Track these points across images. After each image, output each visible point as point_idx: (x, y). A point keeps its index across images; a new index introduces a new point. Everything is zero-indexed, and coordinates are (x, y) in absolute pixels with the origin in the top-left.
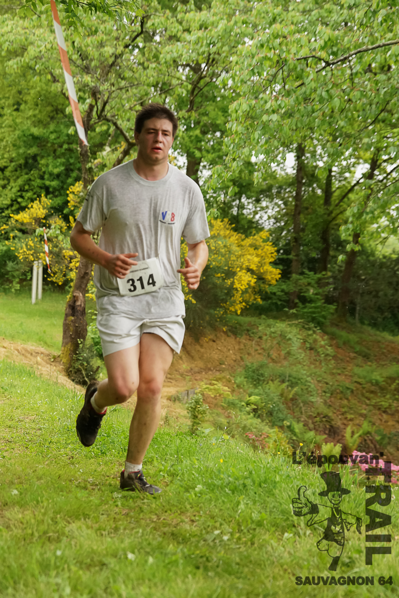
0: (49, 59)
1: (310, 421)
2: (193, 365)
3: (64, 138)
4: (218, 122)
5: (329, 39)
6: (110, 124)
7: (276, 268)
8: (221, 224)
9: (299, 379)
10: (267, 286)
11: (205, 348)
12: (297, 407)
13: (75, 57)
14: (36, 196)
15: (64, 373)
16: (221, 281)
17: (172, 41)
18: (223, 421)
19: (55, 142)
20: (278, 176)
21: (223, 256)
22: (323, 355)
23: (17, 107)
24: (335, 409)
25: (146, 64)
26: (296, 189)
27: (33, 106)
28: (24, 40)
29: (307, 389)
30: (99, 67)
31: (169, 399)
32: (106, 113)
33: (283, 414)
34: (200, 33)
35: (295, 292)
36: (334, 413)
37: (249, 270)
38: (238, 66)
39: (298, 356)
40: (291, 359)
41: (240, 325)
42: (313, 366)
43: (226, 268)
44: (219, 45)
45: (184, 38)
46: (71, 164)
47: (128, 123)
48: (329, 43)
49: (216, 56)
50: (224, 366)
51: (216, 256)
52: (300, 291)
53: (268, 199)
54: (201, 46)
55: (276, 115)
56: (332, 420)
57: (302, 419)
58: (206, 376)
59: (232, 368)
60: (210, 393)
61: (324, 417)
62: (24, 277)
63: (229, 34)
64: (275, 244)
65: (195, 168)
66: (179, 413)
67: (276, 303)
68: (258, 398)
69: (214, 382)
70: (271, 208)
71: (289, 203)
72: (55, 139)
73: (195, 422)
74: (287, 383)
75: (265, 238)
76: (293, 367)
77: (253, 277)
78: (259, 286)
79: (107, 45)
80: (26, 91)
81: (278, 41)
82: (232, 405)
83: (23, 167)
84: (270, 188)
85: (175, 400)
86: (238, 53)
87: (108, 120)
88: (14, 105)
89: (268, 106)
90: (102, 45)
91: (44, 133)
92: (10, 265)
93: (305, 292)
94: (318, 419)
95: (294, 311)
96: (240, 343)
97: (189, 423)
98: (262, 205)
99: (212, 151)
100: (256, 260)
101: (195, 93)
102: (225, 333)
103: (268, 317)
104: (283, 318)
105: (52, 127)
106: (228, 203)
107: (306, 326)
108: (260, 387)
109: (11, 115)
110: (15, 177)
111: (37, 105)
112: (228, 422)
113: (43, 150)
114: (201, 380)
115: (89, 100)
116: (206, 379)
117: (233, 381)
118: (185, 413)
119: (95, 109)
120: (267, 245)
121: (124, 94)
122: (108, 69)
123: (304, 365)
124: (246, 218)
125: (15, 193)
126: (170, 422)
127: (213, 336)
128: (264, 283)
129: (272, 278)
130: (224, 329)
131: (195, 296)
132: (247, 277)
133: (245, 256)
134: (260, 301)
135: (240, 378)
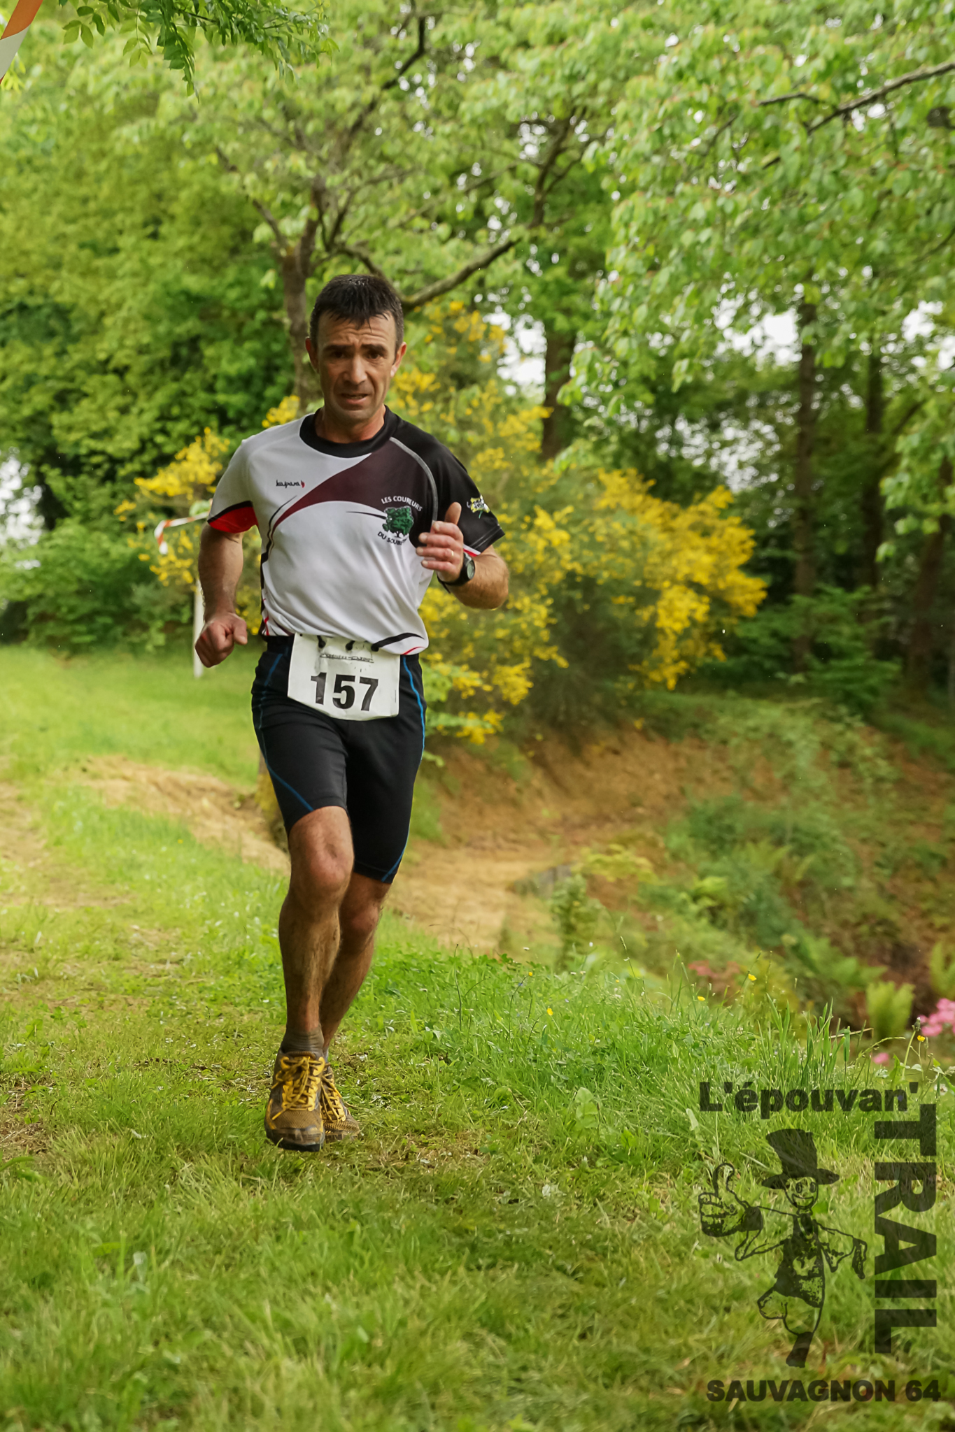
0: (212, 121)
1: (847, 934)
2: (569, 811)
3: (256, 299)
5: (837, 56)
6: (356, 260)
7: (756, 578)
8: (622, 481)
9: (818, 837)
10: (735, 622)
11: (597, 770)
12: (814, 900)
13: (268, 114)
14: (195, 430)
15: (266, 834)
16: (626, 613)
17: (490, 70)
18: (638, 937)
19: (238, 305)
20: (759, 369)
21: (630, 554)
22: (869, 781)
24: (904, 904)
26: (797, 395)
27: (188, 227)
28: (152, 80)
29: (834, 859)
30: (325, 135)
31: (512, 888)
32: (343, 237)
33: (780, 918)
34: (547, 53)
35: (803, 636)
36: (904, 914)
37: (692, 585)
39: (811, 782)
40: (796, 790)
41: (677, 714)
42: (848, 806)
43: (638, 583)
44: (591, 77)
45: (515, 63)
46: (278, 355)
47: (398, 259)
48: (836, 64)
49: (590, 102)
50: (640, 810)
51: (611, 556)
52: (816, 633)
53: (736, 422)
56: (899, 930)
57: (827, 930)
58: (600, 834)
59: (660, 814)
60: (605, 873)
61: (880, 923)
62: (175, 617)
63: (613, 53)
64: (747, 523)
65: (563, 358)
66: (534, 922)
67: (760, 666)
68: (718, 880)
69: (615, 847)
70: (744, 441)
71: (786, 431)
72: (238, 299)
73: (569, 942)
74: (788, 847)
75: (724, 507)
76: (801, 808)
77: (700, 602)
78: (717, 621)
79: (340, 85)
80: (172, 193)
81: (716, 63)
82: (660, 900)
83: (167, 364)
84: (742, 396)
85: (523, 893)
86: (630, 94)
87: (350, 255)
88: (145, 225)
89: (697, 210)
90: (329, 83)
91: (213, 288)
92: (140, 593)
93: (829, 636)
94: (864, 928)
95: (797, 678)
96: (676, 755)
97: (556, 942)
98: (723, 437)
100: (707, 560)
101: (548, 184)
102: (643, 733)
103: (742, 692)
104: (778, 696)
105: (231, 273)
106: (646, 434)
107: (830, 713)
108: (725, 858)
109: (136, 248)
110: (149, 388)
111: (197, 223)
112: (649, 941)
113: (211, 324)
114: (587, 843)
115: (307, 212)
116: (599, 840)
117: (661, 845)
118: (545, 920)
119: (319, 230)
120: (732, 525)
121: (383, 195)
122: (345, 138)
123: (826, 804)
124: (689, 467)
125: (148, 425)
126: (514, 942)
127: (613, 742)
128: (729, 615)
129: (747, 602)
130: (638, 724)
131: (569, 649)
132: (687, 600)
133: (682, 554)
134: (719, 656)
135: (679, 836)
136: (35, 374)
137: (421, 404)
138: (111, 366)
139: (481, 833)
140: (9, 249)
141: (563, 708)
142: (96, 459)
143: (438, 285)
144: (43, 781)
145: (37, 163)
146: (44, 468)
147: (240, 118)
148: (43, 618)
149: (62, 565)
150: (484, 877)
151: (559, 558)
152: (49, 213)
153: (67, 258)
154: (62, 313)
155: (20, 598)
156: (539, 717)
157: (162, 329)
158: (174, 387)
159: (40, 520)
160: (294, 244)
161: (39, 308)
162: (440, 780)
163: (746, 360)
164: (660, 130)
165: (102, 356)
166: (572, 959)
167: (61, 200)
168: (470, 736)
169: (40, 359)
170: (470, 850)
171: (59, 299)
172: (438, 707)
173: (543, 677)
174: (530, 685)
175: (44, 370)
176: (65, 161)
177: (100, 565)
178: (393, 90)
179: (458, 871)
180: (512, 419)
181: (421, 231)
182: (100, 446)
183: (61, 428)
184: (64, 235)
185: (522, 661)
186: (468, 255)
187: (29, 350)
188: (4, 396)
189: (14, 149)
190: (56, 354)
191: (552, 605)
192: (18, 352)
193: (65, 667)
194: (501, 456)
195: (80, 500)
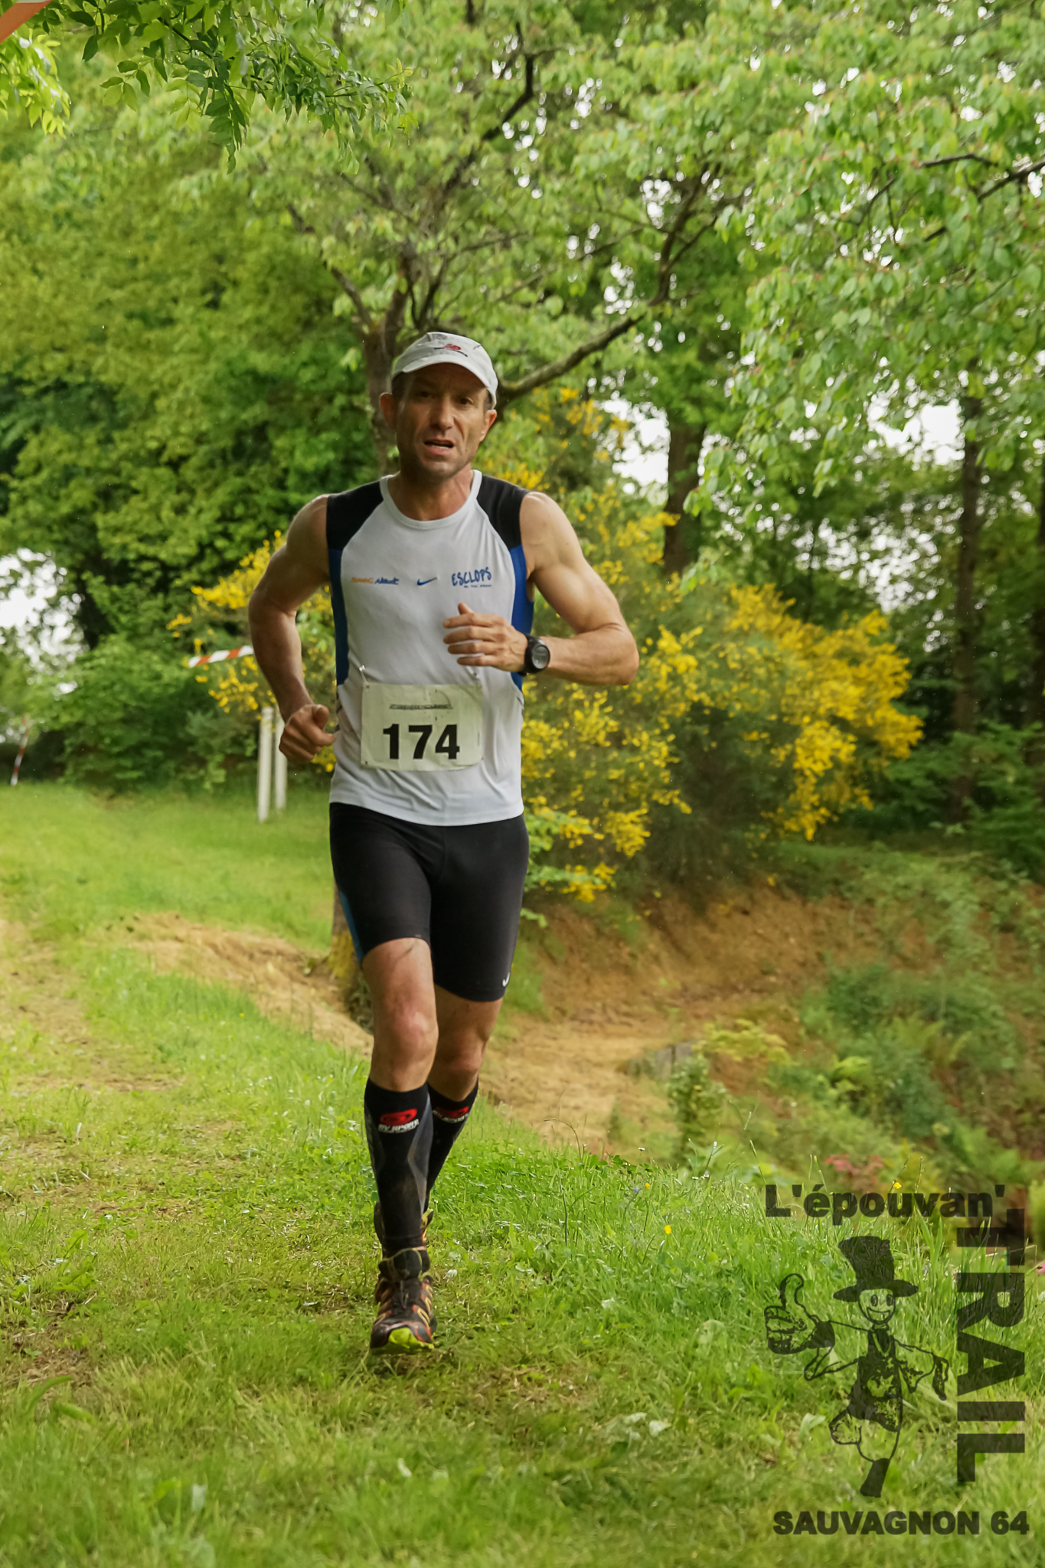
0: (283, 173)
1: (1007, 1123)
2: (689, 979)
3: (335, 379)
5: (1012, 110)
7: (909, 714)
8: (758, 598)
9: (976, 1011)
10: (886, 763)
11: (723, 932)
12: (970, 1083)
13: (350, 167)
14: (262, 533)
15: (339, 1005)
16: (759, 751)
17: (609, 119)
18: (768, 1126)
19: (313, 388)
20: (915, 468)
21: (764, 684)
22: (1036, 947)
26: (959, 499)
27: (254, 296)
29: (995, 1037)
30: (416, 192)
31: (623, 1069)
32: (436, 312)
33: (931, 1104)
34: (676, 101)
35: (963, 778)
37: (834, 720)
38: (768, 185)
39: (969, 949)
40: (951, 957)
41: (817, 868)
42: (1010, 976)
43: (774, 717)
44: (727, 129)
45: (637, 111)
46: (357, 447)
47: (501, 337)
48: (1011, 120)
50: (773, 979)
51: (744, 686)
52: (978, 777)
53: (889, 529)
54: (680, 134)
55: (868, 311)
57: (984, 1118)
58: (725, 1007)
59: (794, 983)
60: (731, 1052)
62: (235, 750)
63: (752, 101)
64: (902, 650)
65: (687, 452)
66: (649, 1107)
67: (912, 810)
68: (861, 1061)
69: (743, 1022)
70: (897, 553)
71: (946, 541)
72: (313, 381)
73: (688, 1132)
74: (941, 1023)
75: (875, 632)
76: (957, 978)
77: (844, 740)
78: (865, 763)
79: (436, 134)
80: (235, 253)
81: (873, 117)
82: (793, 1082)
83: (230, 456)
84: (896, 499)
85: (637, 1073)
88: (204, 292)
89: (849, 288)
90: (422, 131)
91: (285, 367)
92: (197, 721)
93: (992, 778)
94: (1027, 1116)
95: (957, 828)
96: (815, 915)
97: (674, 1131)
98: (873, 547)
100: (854, 692)
101: (673, 253)
102: (777, 889)
103: (891, 845)
104: (935, 848)
105: (305, 350)
106: (784, 542)
108: (869, 1035)
109: (195, 320)
110: (208, 484)
111: (264, 290)
112: (779, 1130)
113: (281, 410)
114: (711, 1017)
115: (394, 281)
116: (724, 1014)
117: (796, 1020)
118: (661, 1105)
119: (409, 303)
120: (884, 652)
121: (483, 262)
122: (440, 195)
123: (986, 973)
124: (833, 582)
125: (207, 527)
126: (624, 1131)
127: (741, 900)
128: (879, 754)
129: (899, 741)
130: (771, 881)
131: (692, 792)
132: (830, 738)
133: (825, 684)
134: (866, 802)
135: (816, 1009)
136: (75, 465)
138: (164, 458)
139: (589, 1005)
140: (45, 317)
141: (684, 861)
142: (146, 566)
143: (546, 369)
144: (82, 942)
145: (77, 216)
146: (85, 576)
147: (317, 172)
148: (82, 750)
149: (105, 688)
150: (592, 1056)
151: (684, 687)
152: (91, 276)
153: (112, 330)
154: (107, 394)
155: (57, 727)
156: (657, 871)
158: (238, 481)
159: (79, 636)
160: (378, 318)
161: (80, 386)
162: (541, 942)
163: (903, 458)
164: (807, 193)
165: (153, 445)
166: (691, 1151)
167: (106, 260)
168: (577, 892)
169: (81, 447)
170: (576, 1023)
171: (103, 378)
172: (542, 858)
173: (662, 824)
174: (647, 834)
175: (85, 461)
176: (110, 215)
177: (149, 690)
178: (498, 141)
179: (561, 1049)
180: (631, 525)
181: (527, 306)
182: (151, 550)
183: (106, 529)
184: (109, 302)
185: (638, 807)
186: (581, 334)
187: (68, 437)
188: (38, 490)
189: (53, 201)
190: (99, 442)
191: (674, 742)
192: (55, 438)
193: (108, 808)
194: (619, 569)
195: (127, 612)
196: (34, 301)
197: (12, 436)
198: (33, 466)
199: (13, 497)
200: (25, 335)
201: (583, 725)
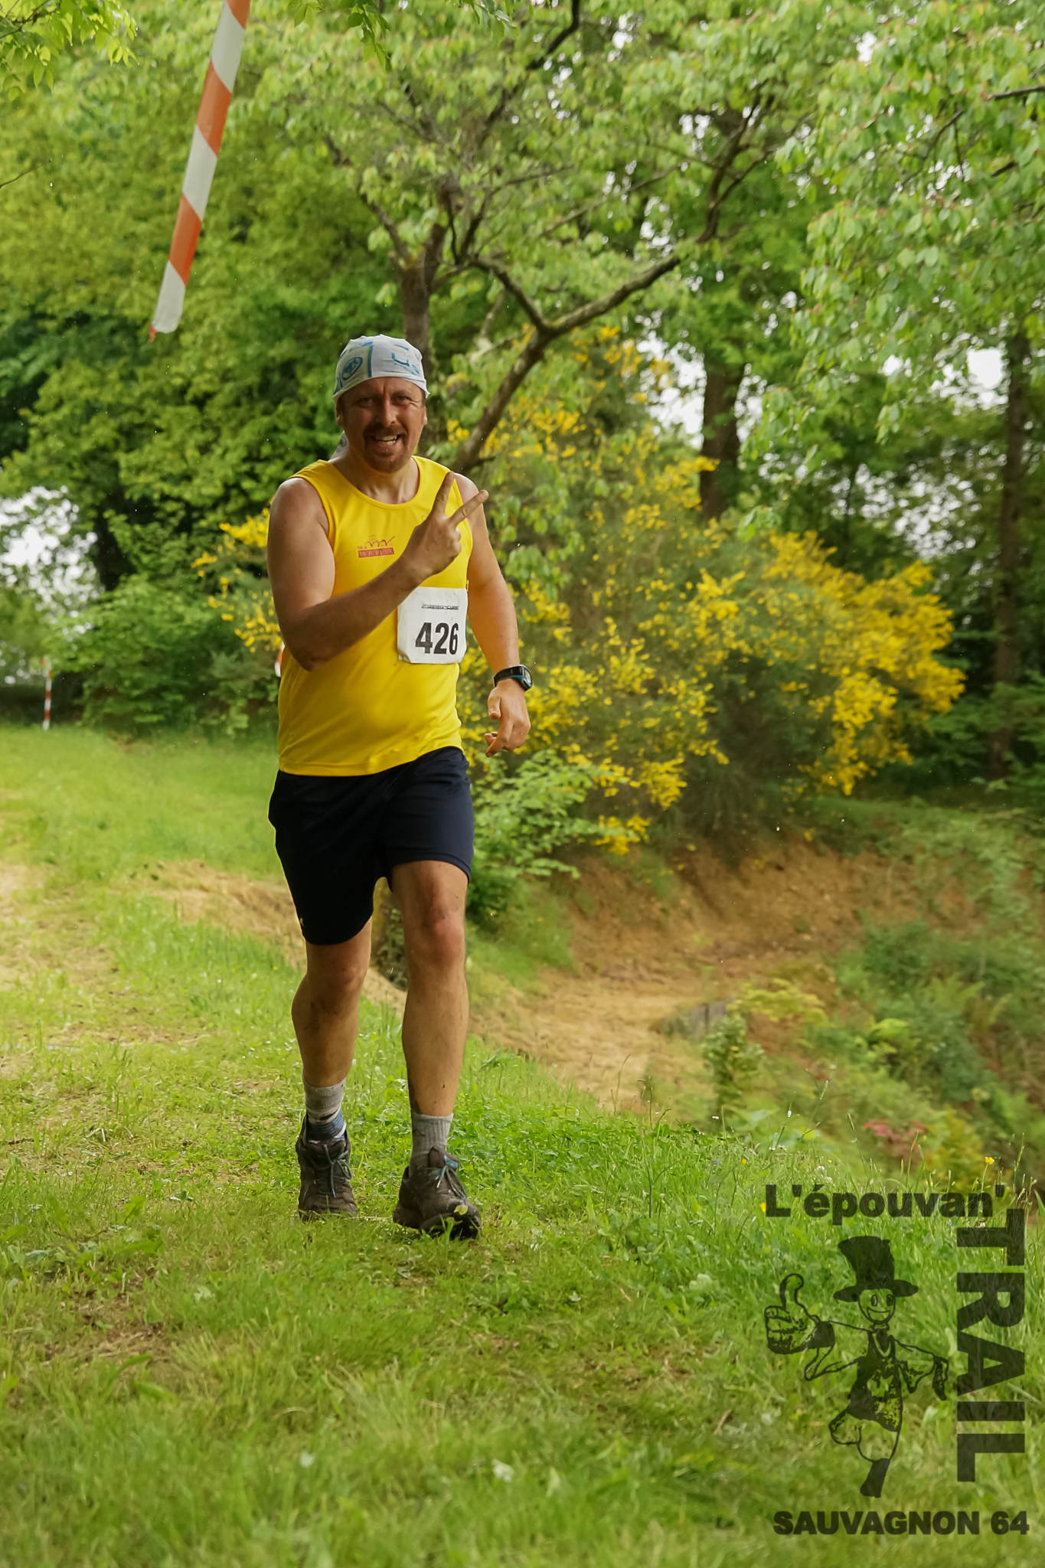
0: (322, 103)
2: (722, 936)
3: (366, 316)
4: (788, 267)
6: (491, 275)
7: (952, 667)
8: (798, 546)
9: (1015, 973)
10: (926, 717)
11: (756, 889)
12: (1011, 1047)
13: (391, 96)
16: (797, 701)
17: (658, 49)
18: (803, 1087)
19: (342, 324)
20: (956, 413)
21: (803, 632)
23: (241, 231)
25: (587, 112)
26: (1005, 447)
27: (283, 229)
28: (253, 52)
29: (1037, 999)
30: (457, 123)
31: (656, 1028)
32: (477, 247)
33: (970, 1068)
34: (731, 28)
35: (1003, 731)
37: (876, 672)
38: (832, 117)
39: (1011, 908)
40: (991, 917)
41: (853, 824)
43: (812, 667)
44: (783, 59)
45: (690, 42)
47: (540, 273)
49: (778, 90)
50: (807, 937)
51: (783, 634)
52: (1019, 731)
53: (928, 477)
54: (736, 62)
55: (934, 249)
57: (1024, 1083)
58: (759, 966)
59: (830, 941)
60: (767, 1012)
62: (259, 695)
63: (810, 30)
64: (945, 600)
65: (726, 395)
66: (682, 1068)
67: (952, 763)
68: (900, 1024)
69: (778, 981)
70: (937, 500)
71: (987, 489)
72: (343, 318)
73: (725, 1093)
74: (981, 985)
75: (918, 583)
76: (998, 938)
77: (885, 693)
78: (905, 716)
79: (480, 64)
80: (264, 186)
81: (941, 48)
82: (829, 1044)
83: (256, 395)
84: (934, 446)
85: (670, 1033)
86: (834, 80)
87: (484, 269)
88: (231, 226)
89: (914, 224)
90: (465, 61)
91: (314, 303)
92: (221, 664)
93: (1032, 733)
95: (999, 784)
96: (850, 873)
97: (709, 1093)
98: (911, 494)
99: (772, 346)
100: (895, 643)
101: (722, 189)
102: (812, 845)
103: (930, 800)
104: (973, 805)
105: (334, 286)
106: (820, 488)
107: (1035, 827)
108: (906, 996)
109: (223, 253)
110: (234, 423)
111: (293, 224)
112: (815, 1093)
113: (309, 347)
114: (745, 976)
115: (432, 214)
116: (758, 972)
117: (832, 979)
118: (697, 1066)
119: (449, 237)
120: (927, 604)
121: (525, 197)
122: (482, 128)
123: (1028, 935)
124: (870, 527)
125: (233, 467)
126: (658, 1091)
127: (776, 855)
128: (917, 707)
129: (939, 693)
130: (808, 835)
131: (726, 745)
132: (870, 691)
133: (865, 635)
134: (905, 757)
135: (853, 969)
136: (97, 402)
137: (563, 449)
138: (189, 397)
139: (620, 962)
140: (69, 250)
141: (719, 815)
142: (170, 506)
143: (588, 307)
144: (106, 890)
145: (101, 147)
146: (106, 515)
147: (358, 100)
148: (100, 693)
150: (624, 1014)
151: (722, 635)
152: (117, 208)
153: (138, 263)
154: (130, 328)
155: (76, 669)
156: (689, 825)
157: (250, 351)
159: (93, 575)
160: (415, 253)
161: (104, 319)
162: (572, 896)
163: (945, 403)
164: (873, 127)
165: (178, 381)
166: (730, 1113)
167: (132, 191)
168: (611, 844)
169: (103, 383)
170: (607, 980)
171: (127, 312)
172: (575, 809)
173: (697, 774)
174: (684, 784)
175: (107, 397)
176: (136, 146)
177: (171, 632)
178: (538, 72)
179: (592, 1006)
180: (669, 469)
181: (566, 241)
182: (175, 491)
183: (129, 469)
184: (133, 234)
185: (674, 757)
186: (622, 271)
187: (90, 373)
188: (59, 426)
189: (78, 130)
190: (122, 378)
191: (711, 692)
192: (77, 373)
193: (128, 752)
194: (657, 513)
195: (148, 552)
196: (59, 232)
197: (33, 370)
198: (53, 402)
199: (33, 432)
200: (47, 267)
201: (620, 673)
